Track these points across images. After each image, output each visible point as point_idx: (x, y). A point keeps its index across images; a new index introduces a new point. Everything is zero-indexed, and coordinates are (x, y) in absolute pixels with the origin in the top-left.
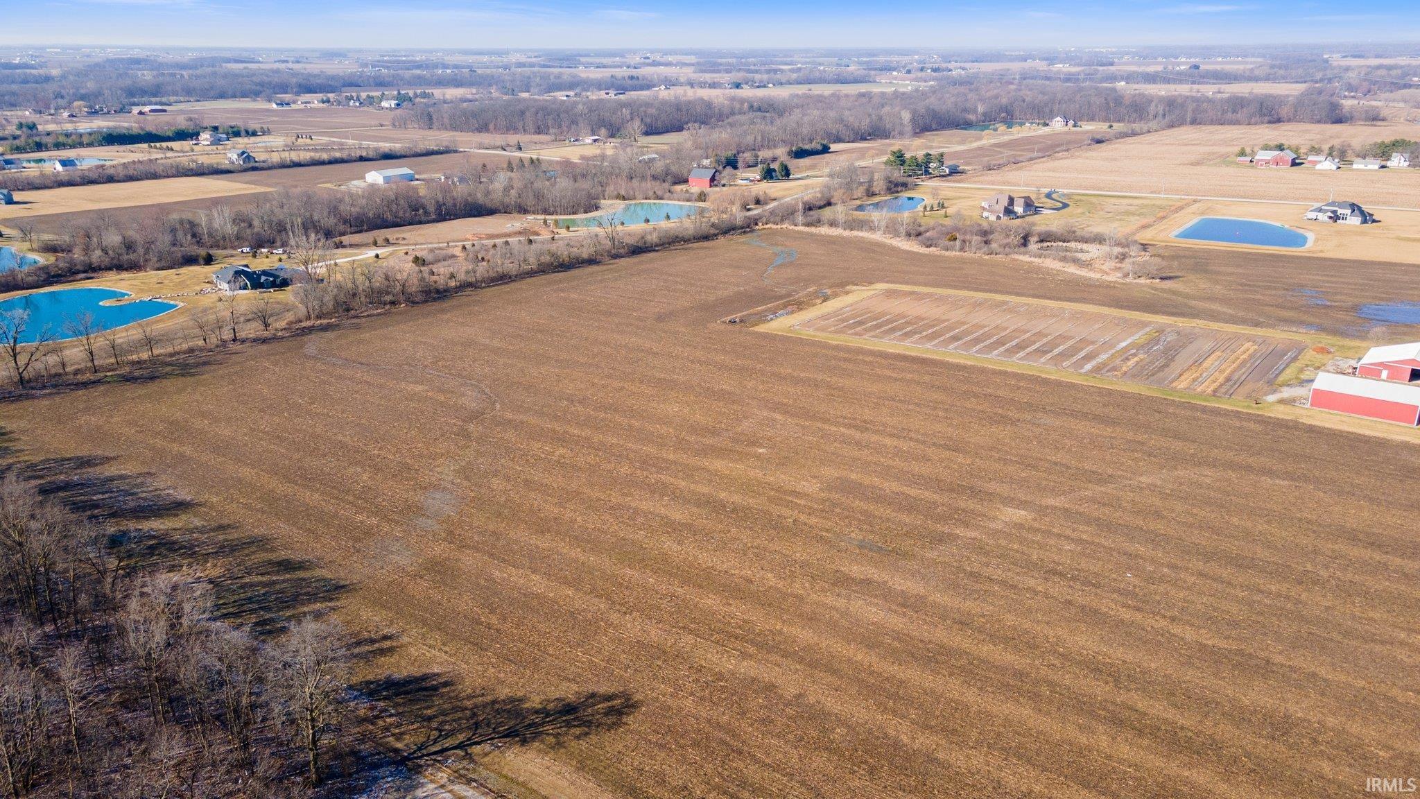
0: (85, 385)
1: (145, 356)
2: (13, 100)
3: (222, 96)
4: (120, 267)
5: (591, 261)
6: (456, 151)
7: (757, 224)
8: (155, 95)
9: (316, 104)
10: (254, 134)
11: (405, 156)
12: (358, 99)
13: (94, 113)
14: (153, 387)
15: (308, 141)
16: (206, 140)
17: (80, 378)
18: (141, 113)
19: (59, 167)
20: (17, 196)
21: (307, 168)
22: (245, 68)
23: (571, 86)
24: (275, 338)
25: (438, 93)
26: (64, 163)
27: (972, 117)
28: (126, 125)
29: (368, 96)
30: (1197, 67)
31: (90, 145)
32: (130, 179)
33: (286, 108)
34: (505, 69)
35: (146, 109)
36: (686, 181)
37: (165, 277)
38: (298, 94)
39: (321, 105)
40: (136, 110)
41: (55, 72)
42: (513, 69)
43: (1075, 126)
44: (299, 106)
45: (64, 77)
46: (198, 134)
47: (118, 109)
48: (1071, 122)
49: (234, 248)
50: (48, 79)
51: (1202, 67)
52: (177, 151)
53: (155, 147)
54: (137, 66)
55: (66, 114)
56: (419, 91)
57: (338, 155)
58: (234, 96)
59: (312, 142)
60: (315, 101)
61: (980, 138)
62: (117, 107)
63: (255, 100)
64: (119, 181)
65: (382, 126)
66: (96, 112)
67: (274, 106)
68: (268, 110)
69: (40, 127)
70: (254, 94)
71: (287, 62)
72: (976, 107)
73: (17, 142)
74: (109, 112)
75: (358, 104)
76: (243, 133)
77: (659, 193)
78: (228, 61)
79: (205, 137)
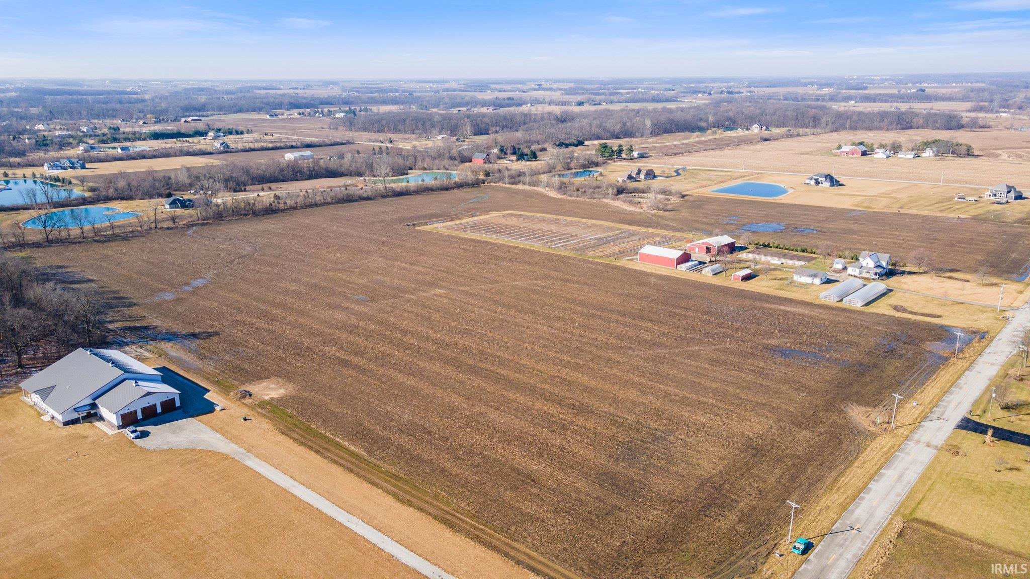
0: (76, 243)
1: (109, 233)
2: (114, 114)
3: (240, 111)
4: (123, 198)
5: (368, 198)
6: (353, 143)
7: (484, 183)
8: (199, 111)
9: (296, 116)
10: (242, 133)
11: (320, 146)
12: (322, 112)
13: (158, 121)
14: (107, 244)
15: (270, 137)
16: (211, 136)
17: (76, 240)
18: (186, 121)
19: (119, 151)
20: (87, 165)
21: (258, 152)
22: (266, 93)
23: (466, 104)
24: (177, 228)
25: (375, 109)
26: (122, 149)
27: (704, 124)
28: (170, 128)
29: (329, 111)
30: (924, 91)
31: (145, 139)
32: (155, 157)
33: (275, 118)
34: (435, 93)
35: (190, 119)
36: (470, 161)
37: (142, 203)
38: (288, 109)
39: (299, 116)
40: (183, 120)
41: (147, 97)
42: (441, 93)
43: (766, 130)
44: (285, 117)
45: (153, 100)
46: (206, 133)
47: (173, 119)
48: (764, 128)
49: (187, 191)
50: (143, 101)
51: (927, 90)
52: (191, 143)
53: (180, 141)
54: (201, 93)
55: (141, 122)
56: (363, 108)
57: (278, 145)
58: (247, 111)
59: (272, 138)
60: (295, 113)
61: (688, 138)
62: (173, 117)
63: (259, 113)
64: (148, 158)
65: (323, 128)
66: (160, 121)
67: (268, 117)
68: (263, 120)
69: (121, 130)
70: (259, 110)
71: (296, 88)
72: (708, 118)
73: (104, 138)
74: (167, 121)
75: (321, 115)
76: (234, 132)
77: (447, 166)
78: (260, 88)
79: (211, 134)
